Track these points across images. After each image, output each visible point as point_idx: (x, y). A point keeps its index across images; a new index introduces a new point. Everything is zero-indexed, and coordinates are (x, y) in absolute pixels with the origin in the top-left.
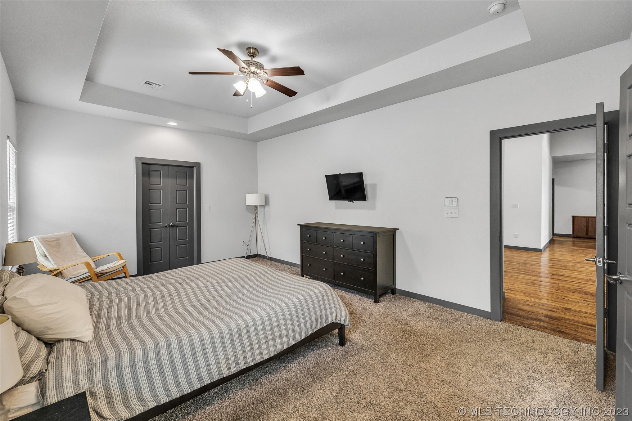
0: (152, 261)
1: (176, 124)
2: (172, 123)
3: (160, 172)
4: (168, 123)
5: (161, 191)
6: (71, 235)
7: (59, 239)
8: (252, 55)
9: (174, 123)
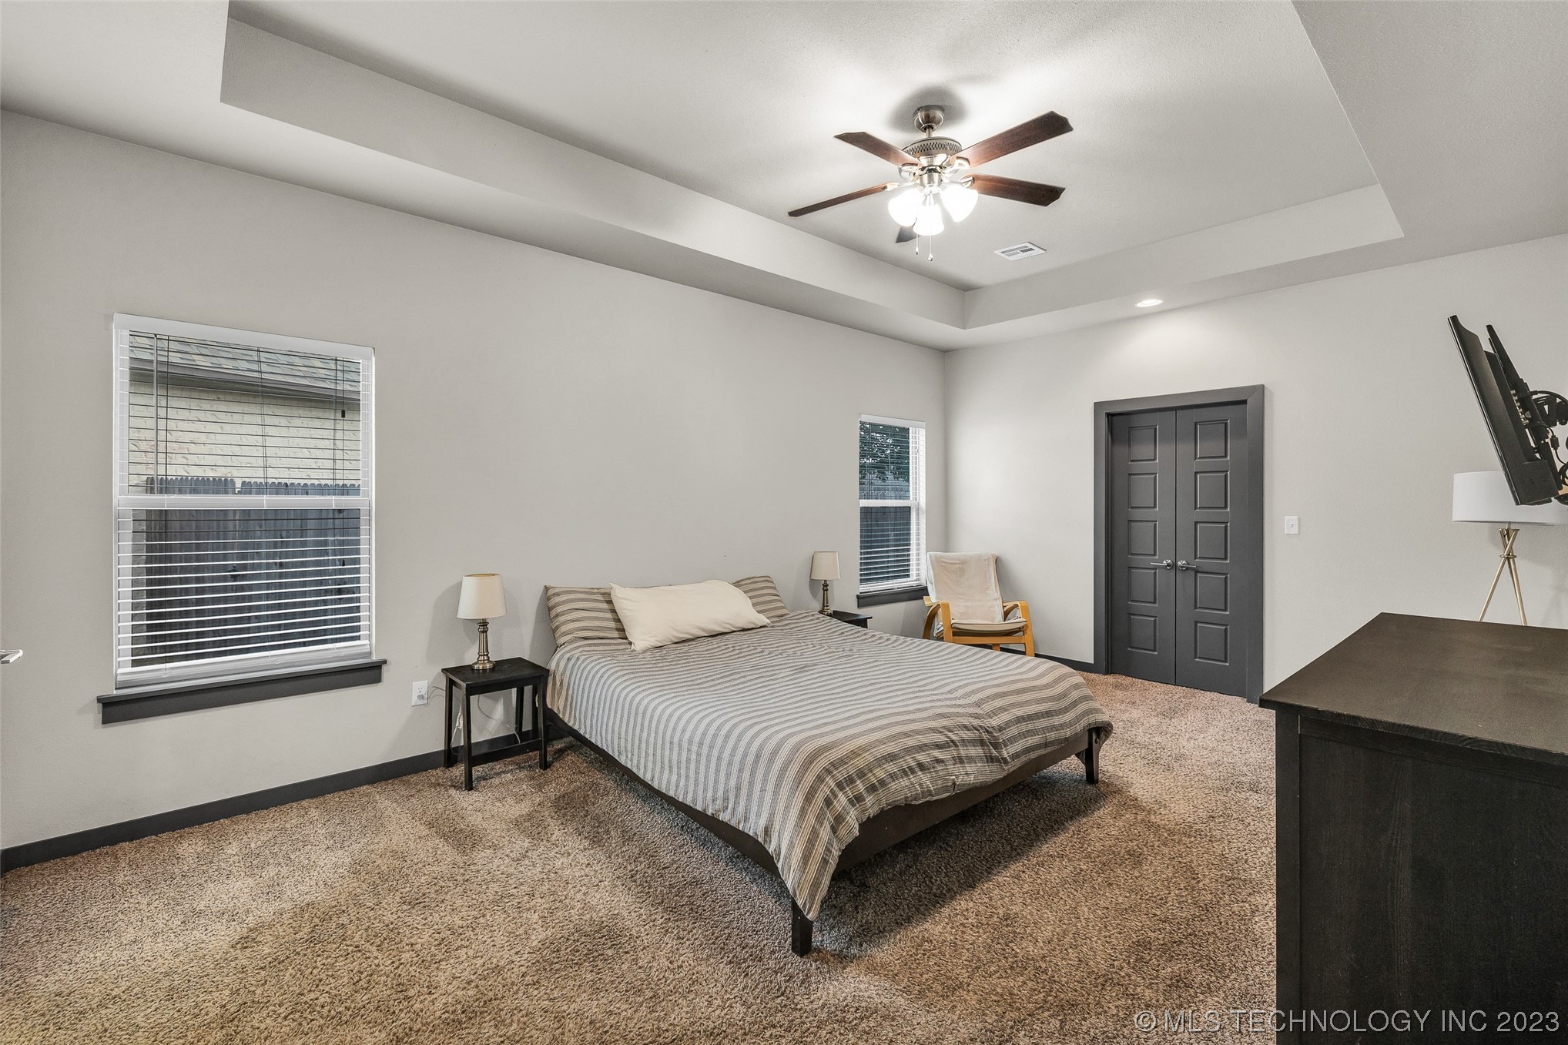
0: (1133, 645)
1: (1159, 302)
2: (1149, 303)
3: (1155, 429)
4: (1139, 305)
5: (1155, 477)
6: (989, 559)
7: (966, 563)
8: (929, 124)
9: (1155, 300)
